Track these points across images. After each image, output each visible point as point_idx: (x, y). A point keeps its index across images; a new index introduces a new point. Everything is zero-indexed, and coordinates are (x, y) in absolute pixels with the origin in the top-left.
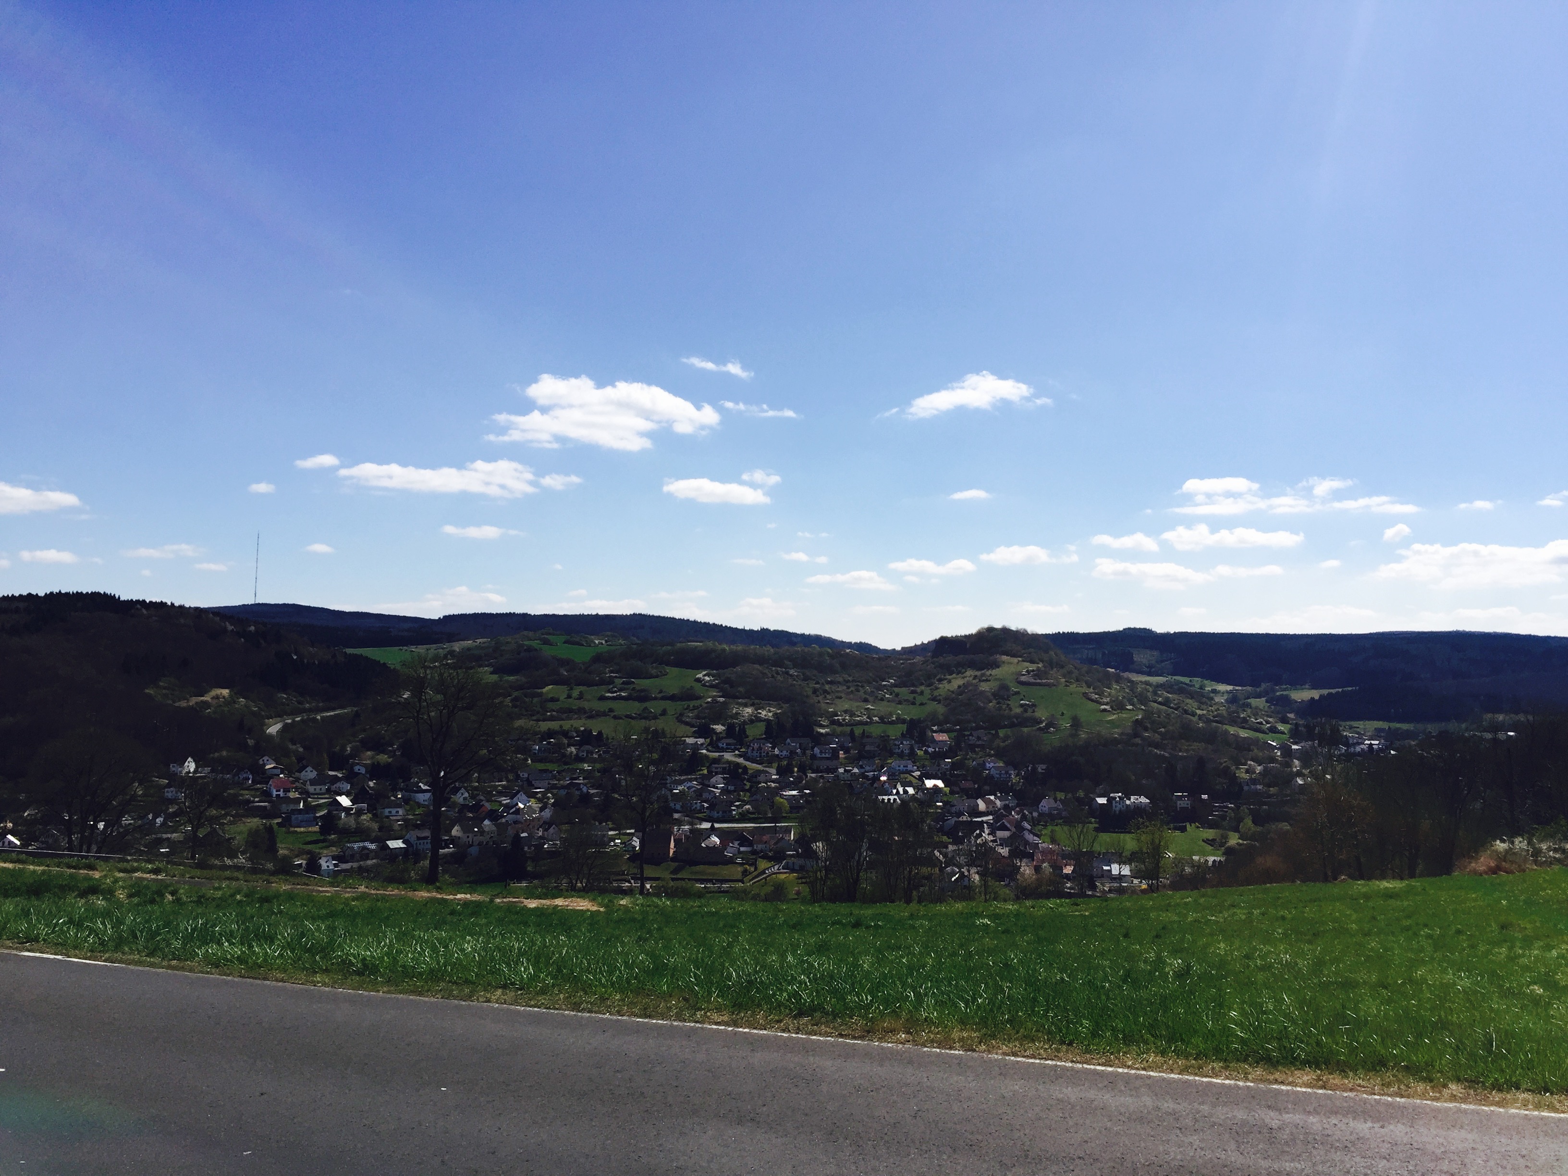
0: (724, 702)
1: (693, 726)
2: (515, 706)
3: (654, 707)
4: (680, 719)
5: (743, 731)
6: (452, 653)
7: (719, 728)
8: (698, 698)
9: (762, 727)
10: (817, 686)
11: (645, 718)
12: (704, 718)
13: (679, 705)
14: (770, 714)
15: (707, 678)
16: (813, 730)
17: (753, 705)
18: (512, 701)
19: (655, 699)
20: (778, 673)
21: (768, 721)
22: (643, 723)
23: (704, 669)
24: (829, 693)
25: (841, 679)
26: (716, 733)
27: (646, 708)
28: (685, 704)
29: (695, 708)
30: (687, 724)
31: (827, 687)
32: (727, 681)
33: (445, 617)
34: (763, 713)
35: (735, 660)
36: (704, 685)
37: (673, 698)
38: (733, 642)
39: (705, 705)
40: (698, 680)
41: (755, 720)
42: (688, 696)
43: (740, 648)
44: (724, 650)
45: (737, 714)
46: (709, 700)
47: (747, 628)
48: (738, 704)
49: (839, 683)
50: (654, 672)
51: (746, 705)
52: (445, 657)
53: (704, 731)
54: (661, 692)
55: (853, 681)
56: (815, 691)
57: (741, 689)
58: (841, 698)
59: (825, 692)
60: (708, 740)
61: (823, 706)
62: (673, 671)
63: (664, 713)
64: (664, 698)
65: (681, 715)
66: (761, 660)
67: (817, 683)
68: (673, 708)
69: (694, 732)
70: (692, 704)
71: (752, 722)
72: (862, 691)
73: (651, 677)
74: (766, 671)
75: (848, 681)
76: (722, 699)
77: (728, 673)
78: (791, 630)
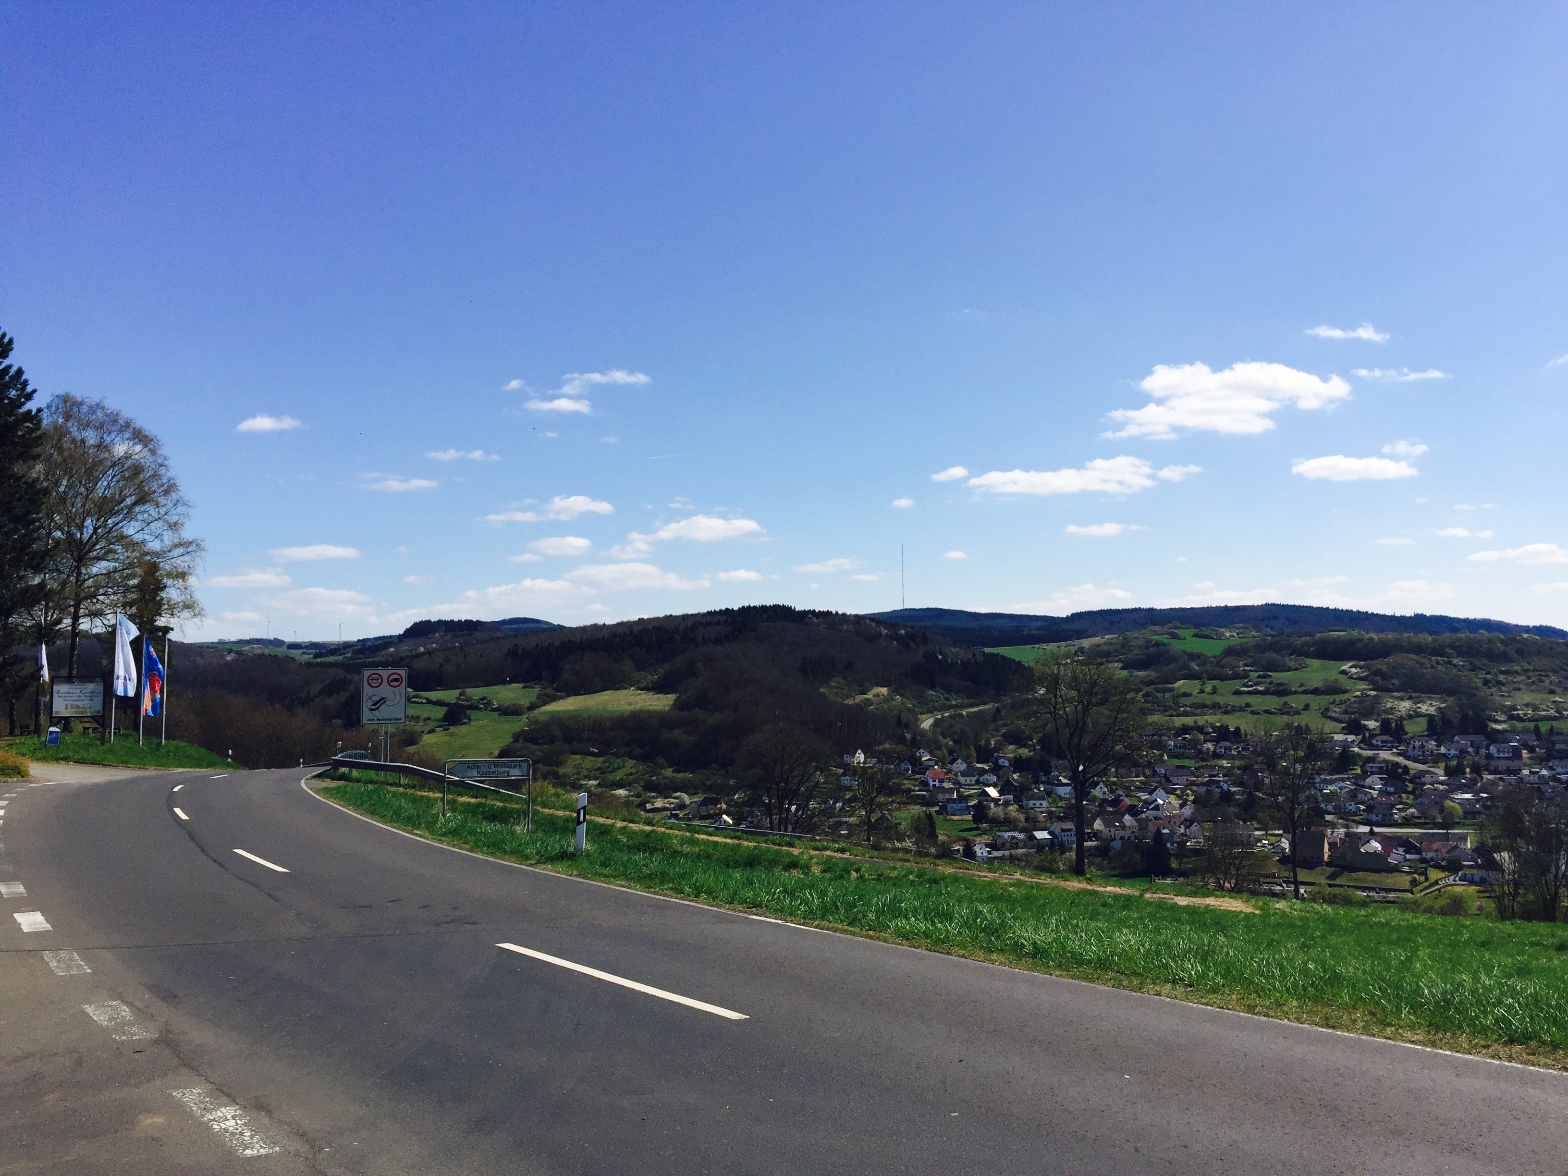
0: (1374, 696)
1: (1341, 722)
2: (1146, 702)
3: (1295, 702)
4: (1325, 714)
5: (1400, 727)
6: (1081, 650)
7: (1372, 724)
8: (1345, 691)
9: (1423, 723)
10: (1489, 676)
11: (1287, 713)
12: (1353, 713)
13: (1325, 699)
14: (1433, 709)
15: (1354, 670)
16: (1487, 726)
17: (1410, 698)
18: (1143, 696)
19: (1296, 693)
20: (1438, 663)
21: (1430, 717)
22: (1285, 718)
23: (1350, 659)
24: (1503, 684)
25: (1518, 668)
26: (1368, 730)
27: (1285, 704)
28: (1331, 698)
29: (1341, 703)
30: (1333, 719)
31: (1501, 677)
32: (1378, 673)
33: (1073, 615)
34: (1424, 708)
35: (1385, 650)
36: (1351, 678)
37: (1315, 692)
38: (1382, 630)
39: (1353, 699)
40: (1344, 672)
41: (1414, 715)
42: (1333, 690)
43: (1390, 636)
44: (1371, 639)
45: (1391, 708)
46: (1358, 693)
47: (1398, 614)
48: (1392, 697)
49: (1516, 672)
50: (1292, 664)
51: (1402, 699)
52: (1076, 654)
53: (1353, 727)
54: (1302, 685)
55: (1535, 670)
56: (1486, 682)
57: (1395, 681)
58: (1519, 689)
59: (1499, 683)
60: (1360, 737)
61: (1498, 699)
62: (1316, 663)
63: (1307, 707)
64: (1305, 692)
65: (1327, 710)
66: (1418, 649)
67: (1488, 673)
68: (1316, 702)
69: (1343, 728)
70: (1338, 698)
71: (1410, 717)
72: (1547, 681)
73: (1289, 670)
74: (1424, 661)
75: (1529, 670)
76: (1373, 693)
77: (1380, 664)
78: (1452, 615)
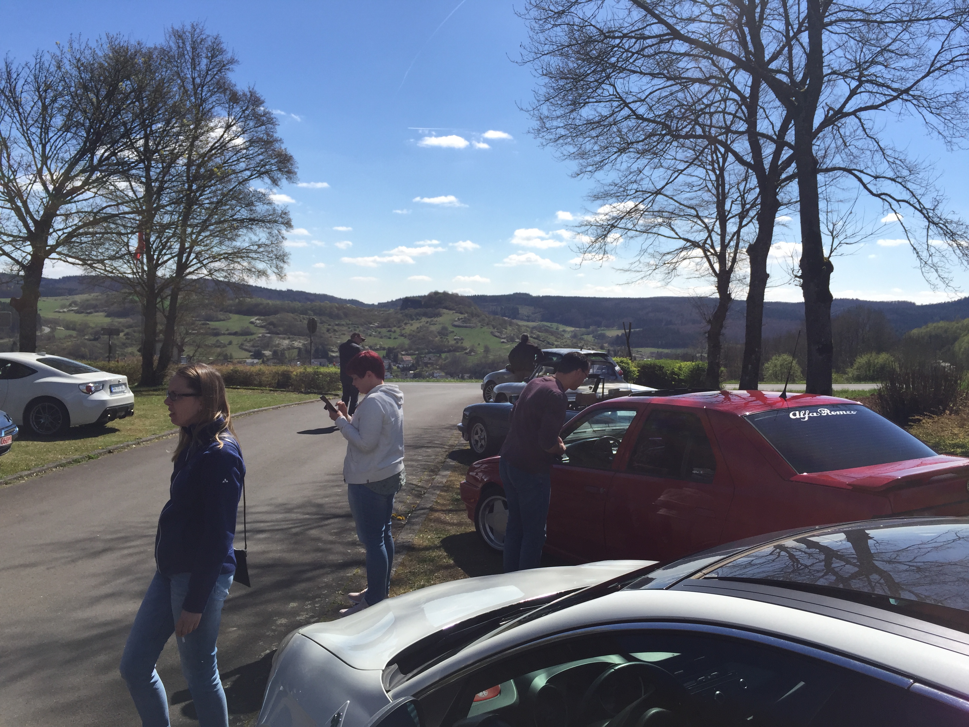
0: (269, 337)
1: (250, 352)
3: (223, 340)
4: (241, 347)
5: (283, 354)
7: (267, 353)
8: (252, 334)
9: (296, 352)
10: (330, 327)
11: (219, 346)
12: (258, 346)
13: (241, 339)
14: (301, 344)
15: (258, 322)
16: (328, 354)
17: (289, 338)
19: (224, 334)
20: (304, 319)
21: (299, 349)
22: (219, 350)
23: (256, 314)
24: (337, 331)
25: (343, 323)
26: (266, 356)
27: (218, 341)
28: (244, 338)
29: (251, 340)
30: (246, 350)
31: (336, 328)
32: (271, 323)
34: (296, 344)
35: (275, 311)
36: (256, 326)
37: (235, 334)
38: (270, 298)
39: (257, 339)
40: (252, 323)
41: (291, 348)
42: (246, 333)
43: (278, 302)
44: (268, 304)
45: (279, 344)
46: (260, 335)
47: (278, 289)
48: (279, 338)
49: (343, 325)
50: (222, 317)
51: (284, 339)
53: (257, 355)
54: (228, 330)
55: (352, 324)
56: (328, 330)
57: (281, 329)
58: (344, 334)
59: (335, 330)
60: (261, 360)
61: (334, 339)
62: (235, 317)
63: (230, 343)
64: (230, 334)
65: (242, 344)
66: (293, 311)
67: (329, 325)
68: (236, 340)
69: (251, 355)
70: (249, 337)
71: (289, 349)
73: (220, 320)
74: (297, 317)
75: (349, 324)
76: (269, 335)
77: (272, 318)
78: (307, 291)
